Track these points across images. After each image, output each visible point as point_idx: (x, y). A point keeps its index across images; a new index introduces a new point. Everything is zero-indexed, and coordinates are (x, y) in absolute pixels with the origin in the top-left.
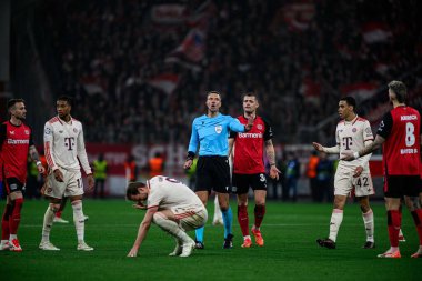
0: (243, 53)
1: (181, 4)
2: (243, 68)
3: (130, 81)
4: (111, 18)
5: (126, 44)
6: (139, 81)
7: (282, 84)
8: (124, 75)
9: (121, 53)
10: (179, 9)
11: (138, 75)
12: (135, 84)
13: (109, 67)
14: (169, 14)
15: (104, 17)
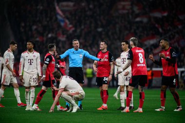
0: (99, 23)
1: (72, 1)
2: (100, 30)
3: (50, 36)
4: (41, 8)
5: (48, 19)
6: (54, 35)
7: (116, 37)
8: (47, 32)
9: (46, 23)
10: (71, 4)
11: (53, 33)
12: (52, 37)
13: (40, 29)
14: (67, 6)
15: (38, 7)
